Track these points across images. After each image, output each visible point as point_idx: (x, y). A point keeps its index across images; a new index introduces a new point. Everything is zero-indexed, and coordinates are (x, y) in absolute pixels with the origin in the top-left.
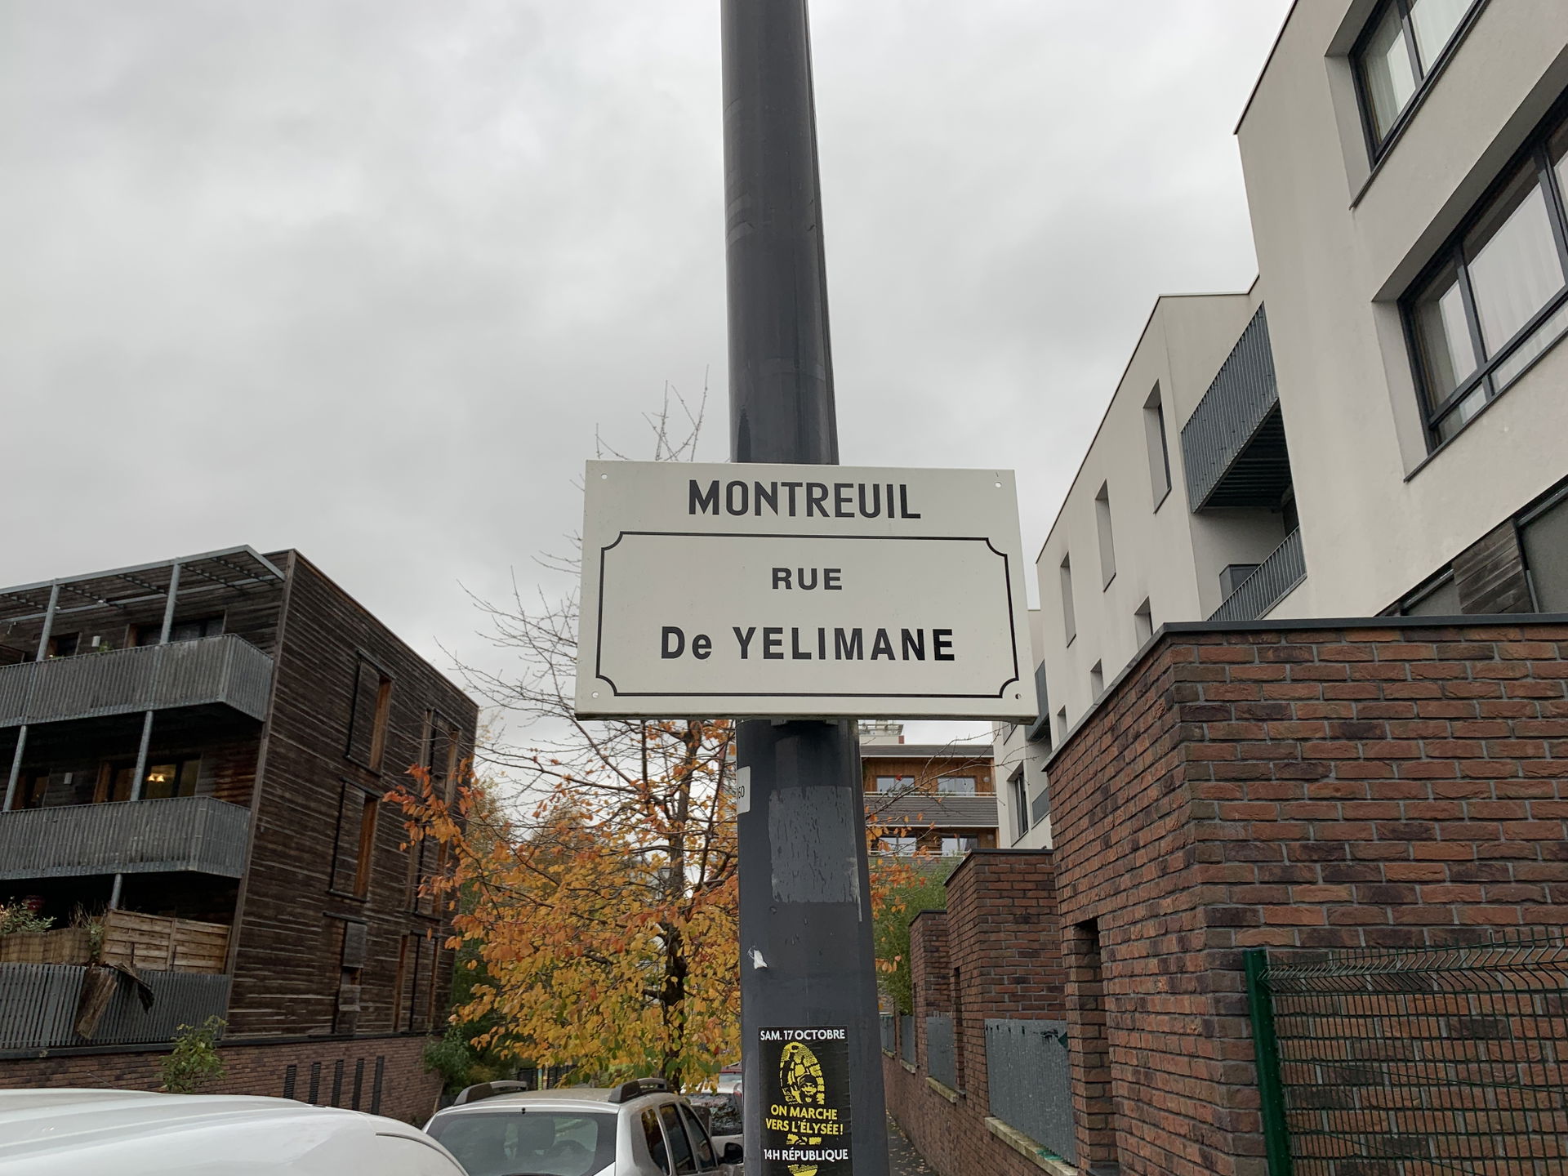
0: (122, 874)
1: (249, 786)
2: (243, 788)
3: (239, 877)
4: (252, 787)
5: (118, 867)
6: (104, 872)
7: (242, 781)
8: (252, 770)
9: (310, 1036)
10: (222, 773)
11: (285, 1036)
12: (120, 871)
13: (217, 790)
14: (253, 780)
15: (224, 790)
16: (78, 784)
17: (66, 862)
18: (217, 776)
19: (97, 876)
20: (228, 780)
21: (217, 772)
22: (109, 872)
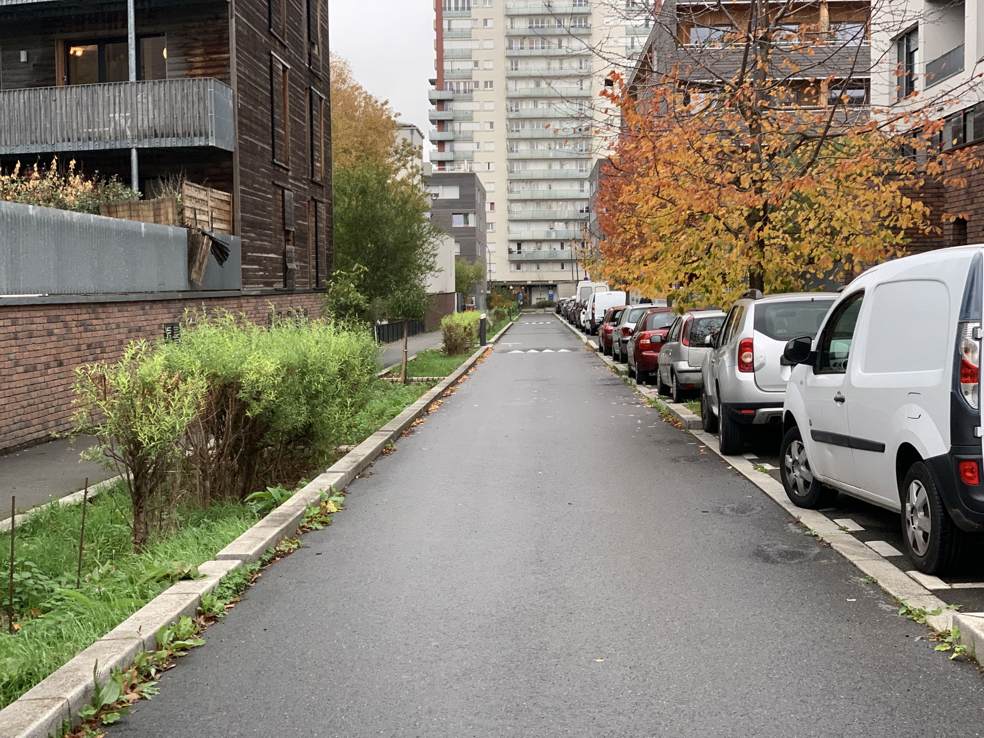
0: (138, 149)
1: (226, 64)
2: (219, 66)
3: (233, 150)
4: (229, 66)
5: (133, 143)
6: (118, 147)
7: (215, 60)
8: (223, 49)
9: (276, 289)
10: (191, 52)
11: (266, 288)
12: (135, 145)
13: (190, 69)
14: (228, 59)
15: (197, 68)
16: (35, 62)
17: (76, 137)
18: (186, 55)
19: (110, 150)
20: (198, 59)
21: (183, 50)
22: (124, 147)
